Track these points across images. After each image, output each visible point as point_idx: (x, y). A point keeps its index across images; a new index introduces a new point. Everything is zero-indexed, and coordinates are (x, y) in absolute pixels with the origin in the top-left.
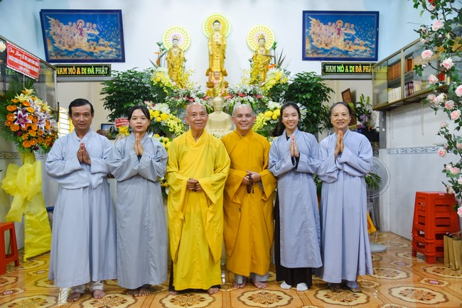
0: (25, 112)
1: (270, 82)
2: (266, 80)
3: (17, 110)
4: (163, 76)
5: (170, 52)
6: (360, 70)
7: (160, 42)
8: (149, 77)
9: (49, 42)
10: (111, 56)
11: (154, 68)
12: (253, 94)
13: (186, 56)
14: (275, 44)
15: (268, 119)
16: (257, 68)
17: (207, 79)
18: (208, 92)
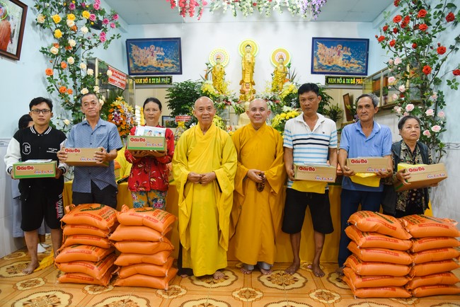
0: (119, 112)
1: (286, 92)
2: (283, 90)
3: (114, 112)
4: (209, 86)
5: (214, 67)
6: (354, 82)
7: (208, 62)
8: (199, 87)
9: (131, 61)
10: (172, 70)
11: (203, 81)
12: (274, 100)
13: (226, 70)
14: (290, 64)
15: (283, 119)
16: (277, 80)
17: (240, 87)
18: (241, 97)
